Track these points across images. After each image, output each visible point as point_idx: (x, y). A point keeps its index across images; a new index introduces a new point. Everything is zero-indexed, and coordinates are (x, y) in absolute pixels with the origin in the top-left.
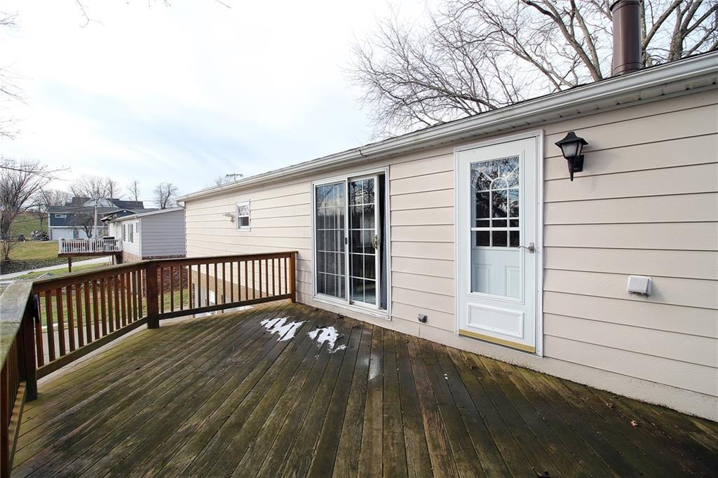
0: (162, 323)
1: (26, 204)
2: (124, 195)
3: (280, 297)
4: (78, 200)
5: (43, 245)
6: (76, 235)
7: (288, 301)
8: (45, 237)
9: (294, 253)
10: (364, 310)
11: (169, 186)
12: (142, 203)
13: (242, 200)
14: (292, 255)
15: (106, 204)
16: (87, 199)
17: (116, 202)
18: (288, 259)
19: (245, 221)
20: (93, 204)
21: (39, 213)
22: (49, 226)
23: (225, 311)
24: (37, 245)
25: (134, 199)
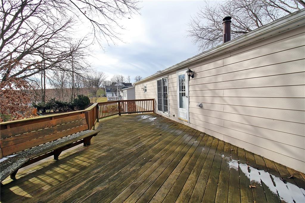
0: (122, 115)
1: (100, 86)
2: (126, 81)
3: (150, 111)
4: (114, 83)
5: (105, 98)
6: (113, 95)
7: (153, 112)
8: (105, 96)
9: (154, 99)
10: (165, 114)
11: (139, 77)
12: (131, 83)
13: (145, 84)
14: (153, 100)
15: (121, 84)
16: (116, 83)
17: (124, 83)
18: (152, 101)
19: (146, 90)
20: (117, 85)
21: (103, 88)
22: (106, 93)
23: (138, 113)
24: (103, 98)
25: (129, 83)
